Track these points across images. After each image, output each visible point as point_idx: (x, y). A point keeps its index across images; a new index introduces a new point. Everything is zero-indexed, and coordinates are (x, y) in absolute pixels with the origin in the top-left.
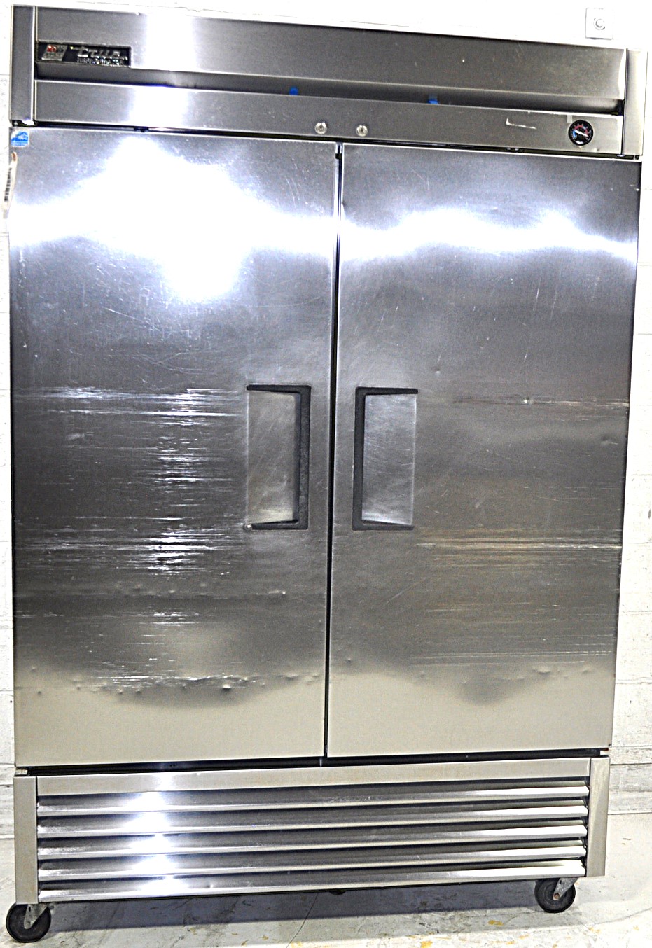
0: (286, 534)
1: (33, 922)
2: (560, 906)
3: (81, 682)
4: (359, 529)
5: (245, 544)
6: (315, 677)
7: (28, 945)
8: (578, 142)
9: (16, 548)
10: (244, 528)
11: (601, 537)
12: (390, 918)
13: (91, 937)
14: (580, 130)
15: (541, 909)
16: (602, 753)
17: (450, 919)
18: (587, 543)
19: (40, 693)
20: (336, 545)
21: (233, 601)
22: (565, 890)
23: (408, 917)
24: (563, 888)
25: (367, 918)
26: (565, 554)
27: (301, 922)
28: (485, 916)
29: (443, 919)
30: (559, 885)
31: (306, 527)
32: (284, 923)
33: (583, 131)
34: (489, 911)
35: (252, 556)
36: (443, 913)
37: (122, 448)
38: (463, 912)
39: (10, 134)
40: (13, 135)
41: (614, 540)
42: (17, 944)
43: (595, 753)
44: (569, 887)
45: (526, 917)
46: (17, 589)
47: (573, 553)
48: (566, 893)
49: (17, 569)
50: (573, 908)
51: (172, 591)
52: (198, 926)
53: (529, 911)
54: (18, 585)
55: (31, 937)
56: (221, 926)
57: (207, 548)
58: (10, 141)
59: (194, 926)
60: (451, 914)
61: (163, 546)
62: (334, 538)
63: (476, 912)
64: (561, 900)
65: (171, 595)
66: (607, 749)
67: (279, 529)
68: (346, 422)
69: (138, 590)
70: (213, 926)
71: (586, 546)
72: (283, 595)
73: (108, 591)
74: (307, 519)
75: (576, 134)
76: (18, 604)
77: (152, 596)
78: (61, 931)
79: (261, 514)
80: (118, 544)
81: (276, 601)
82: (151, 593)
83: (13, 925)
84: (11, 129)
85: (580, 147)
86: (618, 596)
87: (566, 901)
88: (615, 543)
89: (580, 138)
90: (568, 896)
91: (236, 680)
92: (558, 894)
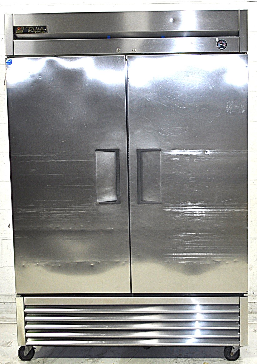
0: (112, 206)
1: (27, 353)
2: (234, 358)
3: (39, 262)
4: (140, 204)
5: (97, 210)
6: (126, 262)
7: (26, 362)
8: (221, 48)
9: (14, 212)
10: (97, 204)
11: (239, 206)
12: (165, 359)
13: (49, 360)
14: (221, 44)
15: (226, 359)
16: (244, 295)
17: (188, 361)
18: (233, 209)
19: (24, 266)
20: (131, 210)
21: (93, 232)
22: (235, 351)
23: (172, 359)
24: (235, 350)
25: (156, 359)
26: (224, 213)
27: (129, 359)
28: (203, 361)
29: (186, 361)
30: (233, 349)
31: (120, 203)
32: (123, 359)
33: (223, 44)
34: (205, 359)
35: (100, 214)
36: (186, 358)
37: (50, 174)
38: (194, 359)
39: (6, 60)
40: (7, 61)
41: (245, 208)
42: (22, 361)
43: (241, 295)
44: (237, 350)
45: (220, 362)
46: (15, 227)
47: (228, 213)
48: (236, 352)
49: (14, 220)
50: (240, 359)
51: (70, 228)
52: (90, 358)
53: (222, 359)
54: (15, 226)
55: (27, 359)
56: (99, 359)
57: (82, 212)
58: (6, 63)
59: (89, 358)
60: (190, 359)
61: (66, 211)
62: (130, 207)
63: (200, 359)
64: (234, 355)
65: (70, 230)
66: (247, 293)
67: (109, 204)
68: (133, 162)
69: (58, 228)
70: (95, 359)
71: (233, 210)
72: (112, 230)
73: (47, 228)
74: (120, 200)
75: (220, 45)
76: (15, 233)
77: (63, 230)
78: (39, 357)
79: (102, 199)
80: (50, 210)
81: (110, 232)
82: (63, 229)
83: (21, 354)
84: (6, 59)
85: (222, 50)
86: (248, 230)
87: (236, 356)
88: (245, 209)
89: (222, 47)
90: (237, 354)
91: (96, 262)
92: (232, 353)
